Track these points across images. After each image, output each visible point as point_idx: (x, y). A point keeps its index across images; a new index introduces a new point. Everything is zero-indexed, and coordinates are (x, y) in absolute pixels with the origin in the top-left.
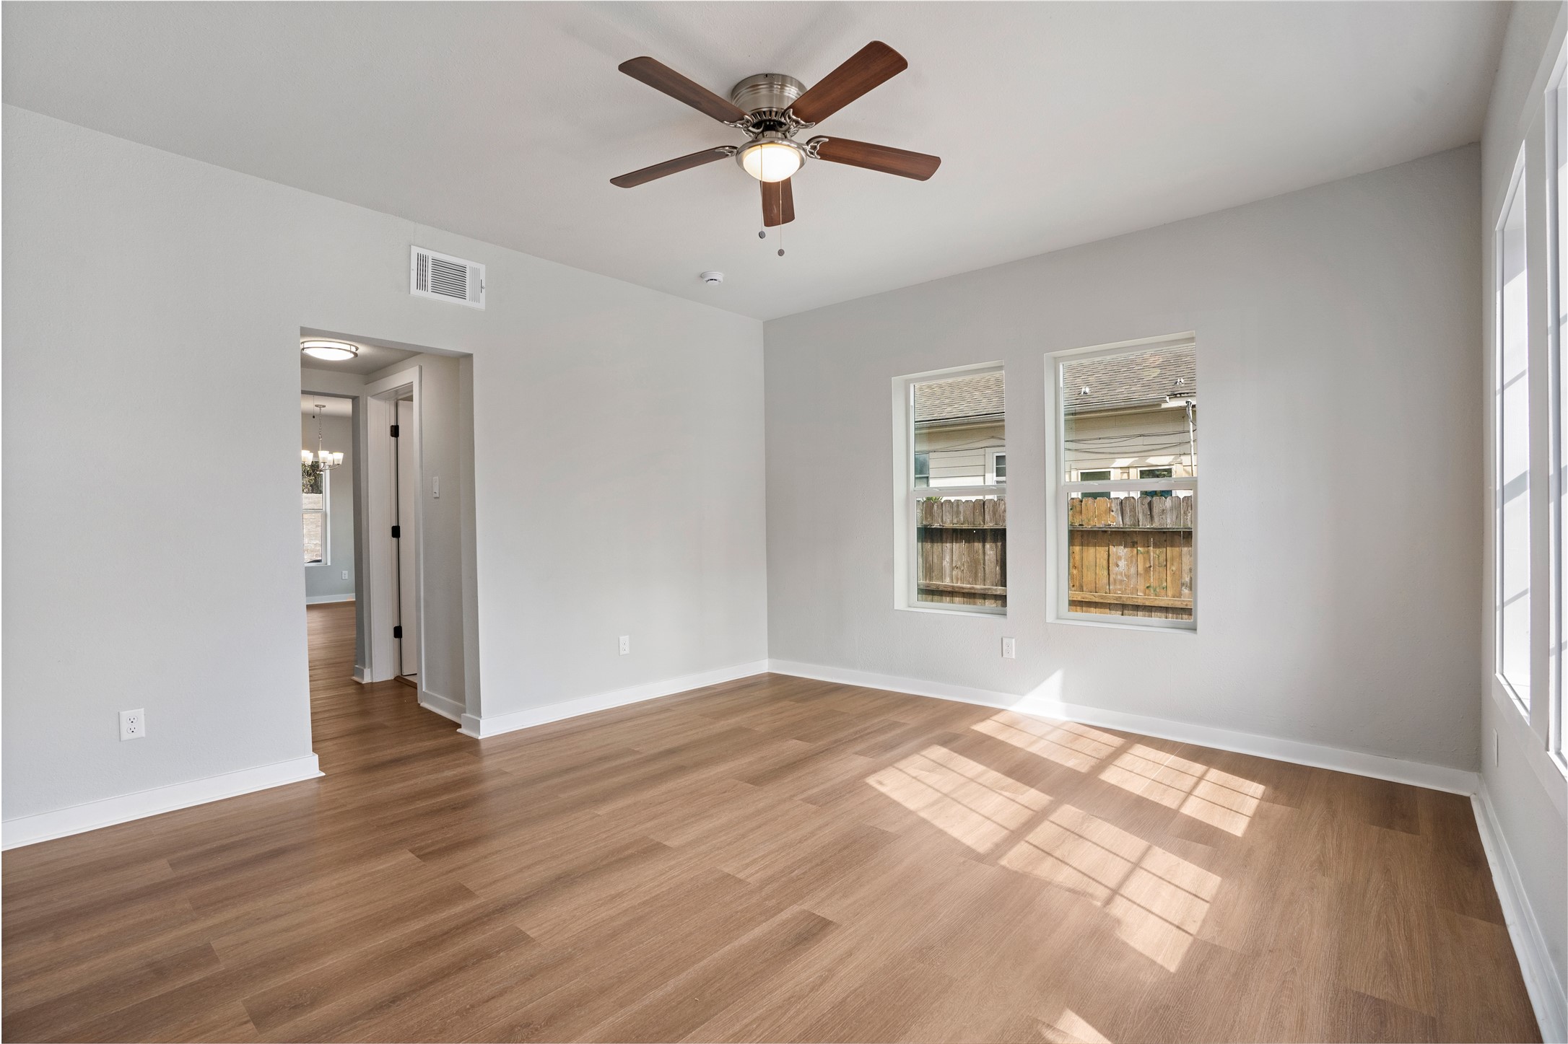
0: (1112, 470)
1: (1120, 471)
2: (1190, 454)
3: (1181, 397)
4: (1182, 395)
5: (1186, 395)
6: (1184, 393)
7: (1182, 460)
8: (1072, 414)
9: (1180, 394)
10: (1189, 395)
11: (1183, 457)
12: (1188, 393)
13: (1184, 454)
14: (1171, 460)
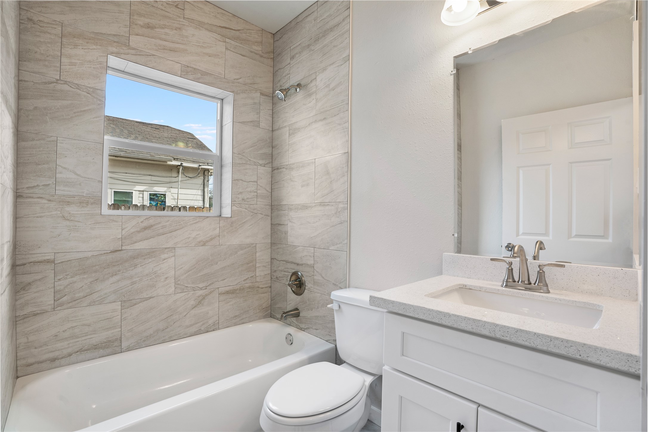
0: (134, 192)
1: (138, 192)
2: (178, 188)
3: (177, 160)
4: (178, 160)
5: (179, 160)
6: (179, 159)
7: (170, 190)
8: (114, 156)
9: (177, 159)
10: (181, 160)
11: (171, 189)
12: (180, 159)
13: (171, 187)
14: (166, 190)
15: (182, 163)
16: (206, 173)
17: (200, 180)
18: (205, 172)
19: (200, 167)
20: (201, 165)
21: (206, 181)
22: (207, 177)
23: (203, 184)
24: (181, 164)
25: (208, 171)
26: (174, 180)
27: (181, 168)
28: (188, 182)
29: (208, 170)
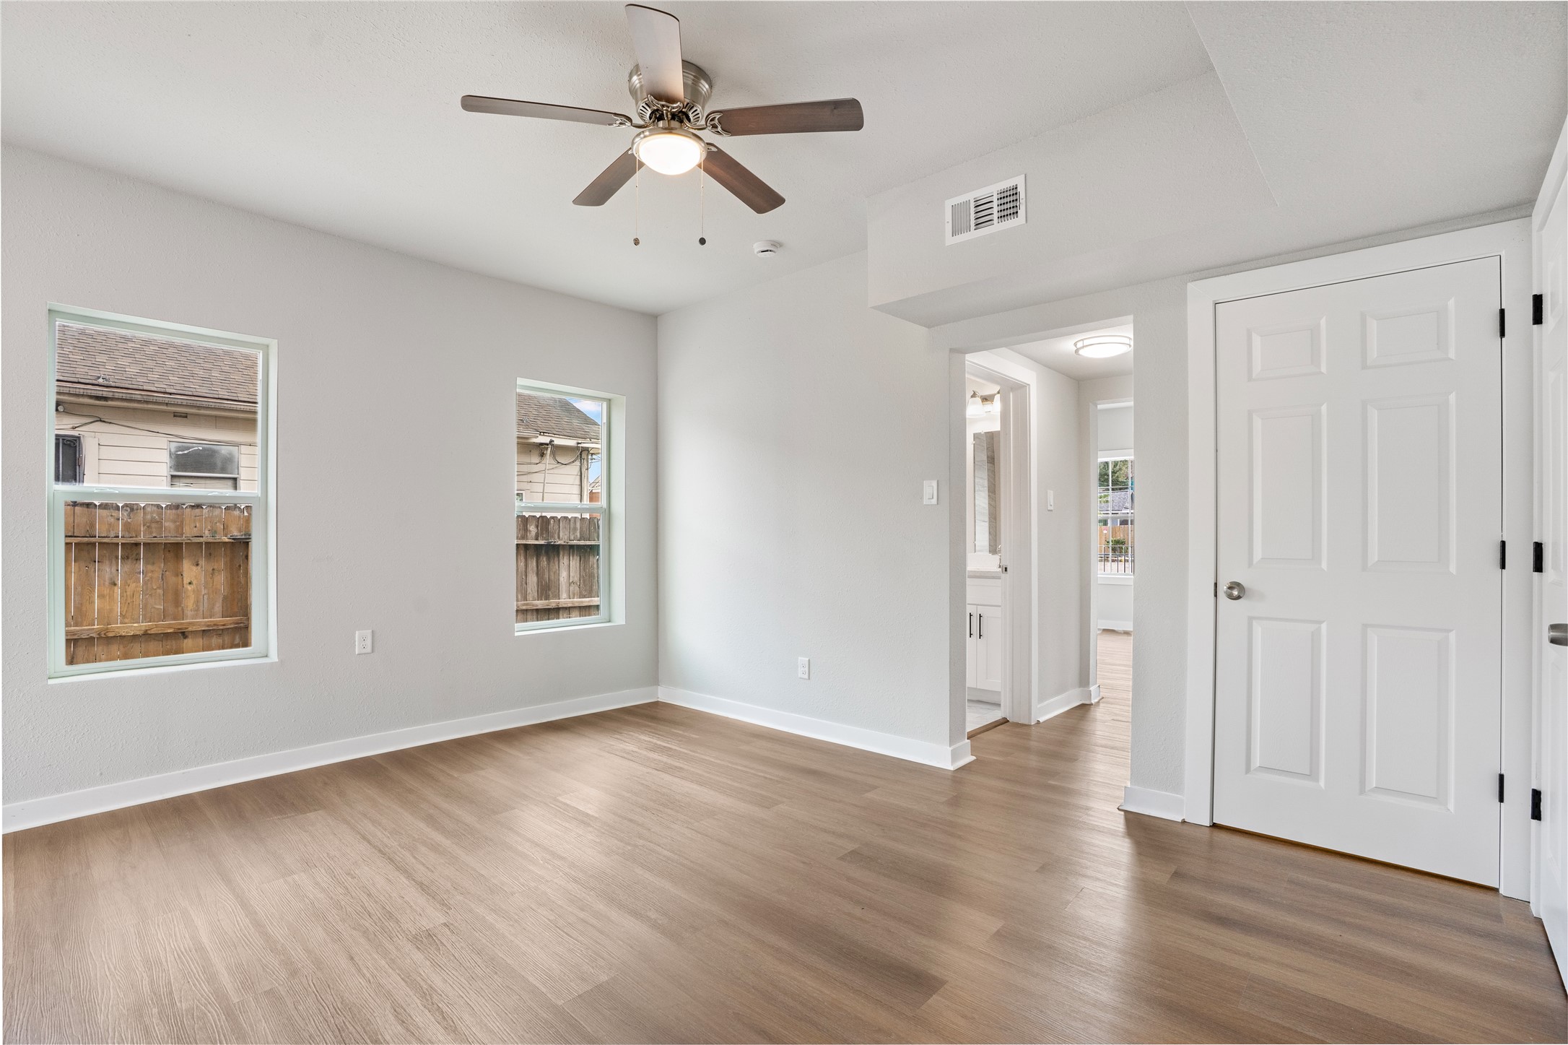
15: (553, 439)
16: (584, 455)
17: (574, 469)
18: (582, 454)
19: (579, 445)
20: (580, 442)
21: (583, 470)
22: (585, 462)
23: (579, 474)
24: (551, 441)
25: (587, 452)
26: (536, 468)
27: (549, 449)
28: (555, 471)
29: (587, 450)
